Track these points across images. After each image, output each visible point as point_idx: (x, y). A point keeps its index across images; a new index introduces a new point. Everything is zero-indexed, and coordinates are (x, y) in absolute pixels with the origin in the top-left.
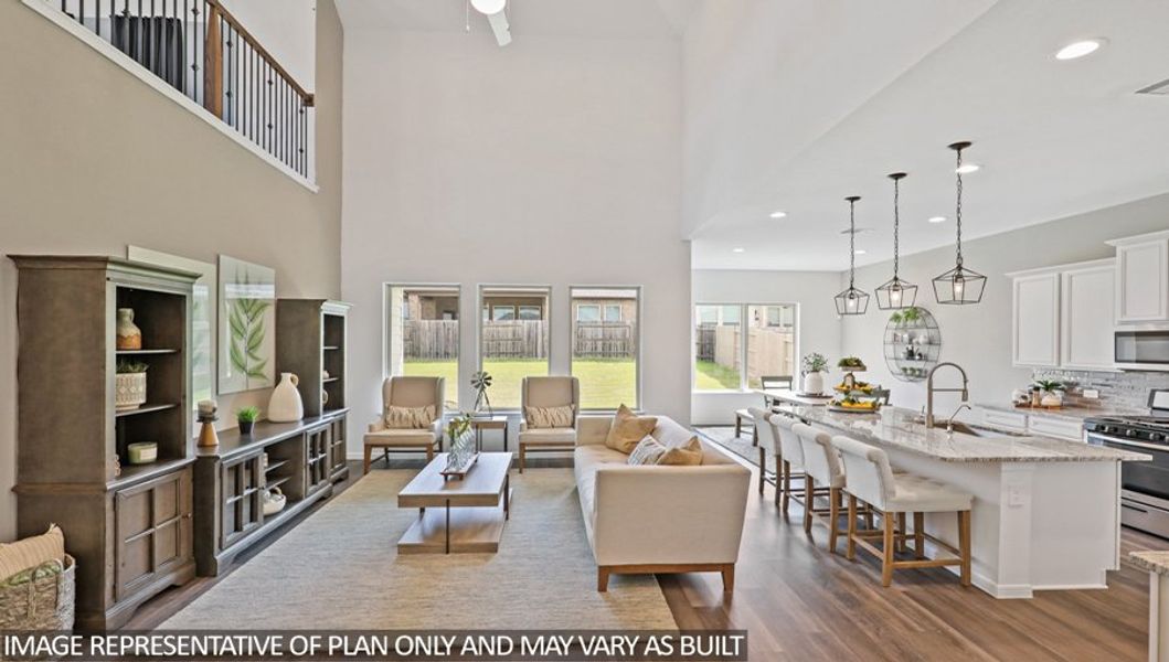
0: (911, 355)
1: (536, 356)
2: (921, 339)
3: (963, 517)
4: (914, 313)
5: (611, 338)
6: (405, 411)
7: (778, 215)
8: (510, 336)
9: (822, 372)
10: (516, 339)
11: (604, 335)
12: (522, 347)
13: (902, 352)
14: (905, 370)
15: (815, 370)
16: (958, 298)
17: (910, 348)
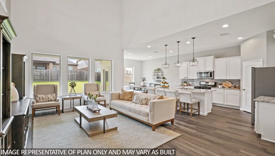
0: (158, 78)
1: (49, 80)
2: (160, 75)
3: (199, 103)
4: (159, 69)
5: (73, 75)
6: (44, 96)
7: (149, 47)
8: (39, 74)
9: (145, 81)
10: (41, 75)
11: (71, 74)
12: (44, 78)
13: (156, 77)
14: (156, 80)
15: (143, 81)
16: (193, 65)
17: (158, 76)
